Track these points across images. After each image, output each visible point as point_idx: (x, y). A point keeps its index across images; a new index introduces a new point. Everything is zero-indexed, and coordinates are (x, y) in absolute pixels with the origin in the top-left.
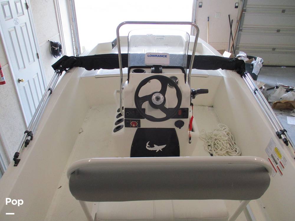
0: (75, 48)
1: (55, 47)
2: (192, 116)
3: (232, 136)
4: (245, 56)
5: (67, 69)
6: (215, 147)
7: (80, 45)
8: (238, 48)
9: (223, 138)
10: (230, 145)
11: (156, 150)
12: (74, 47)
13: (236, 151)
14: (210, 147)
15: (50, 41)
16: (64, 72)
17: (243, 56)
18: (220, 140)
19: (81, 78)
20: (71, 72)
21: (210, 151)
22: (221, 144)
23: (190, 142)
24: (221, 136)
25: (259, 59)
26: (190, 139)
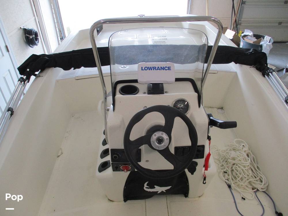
0: (58, 31)
1: (29, 35)
2: (209, 153)
3: (254, 157)
4: (252, 35)
5: (37, 73)
6: (233, 176)
7: (63, 26)
8: (241, 23)
9: (243, 162)
10: (252, 170)
11: (158, 192)
12: (57, 29)
13: (261, 182)
14: (226, 175)
15: (22, 28)
16: (33, 78)
17: (250, 36)
18: (240, 166)
19: (57, 81)
20: (42, 76)
21: (227, 181)
22: (242, 170)
23: (204, 182)
24: (241, 160)
25: (267, 38)
26: (205, 179)
